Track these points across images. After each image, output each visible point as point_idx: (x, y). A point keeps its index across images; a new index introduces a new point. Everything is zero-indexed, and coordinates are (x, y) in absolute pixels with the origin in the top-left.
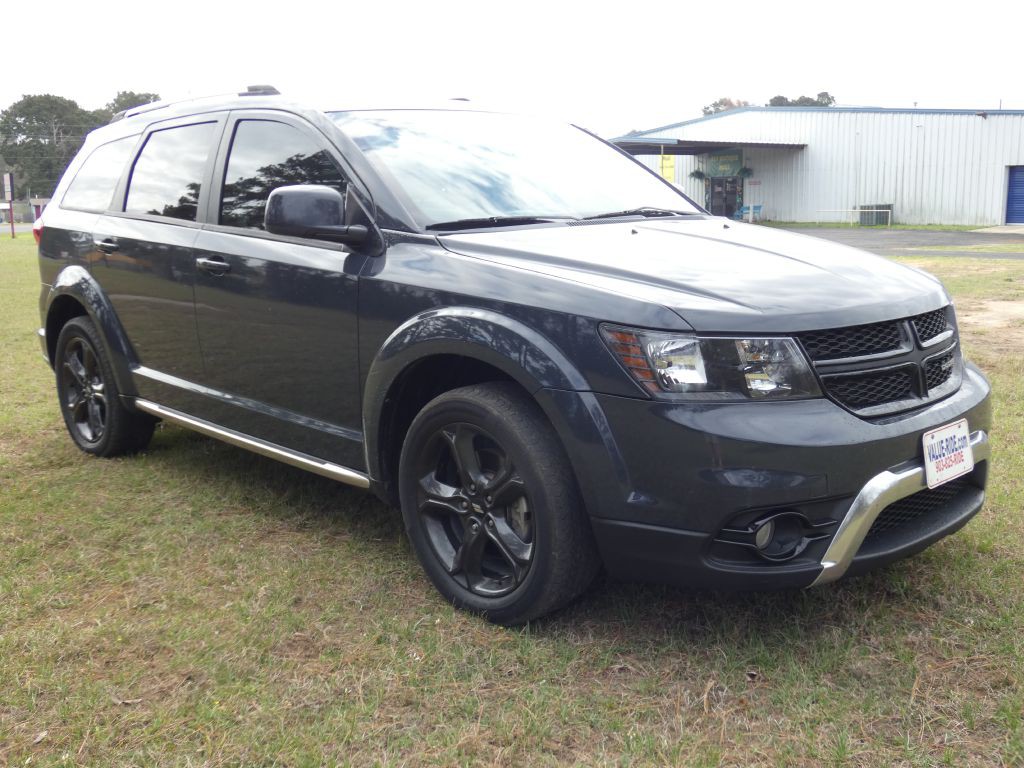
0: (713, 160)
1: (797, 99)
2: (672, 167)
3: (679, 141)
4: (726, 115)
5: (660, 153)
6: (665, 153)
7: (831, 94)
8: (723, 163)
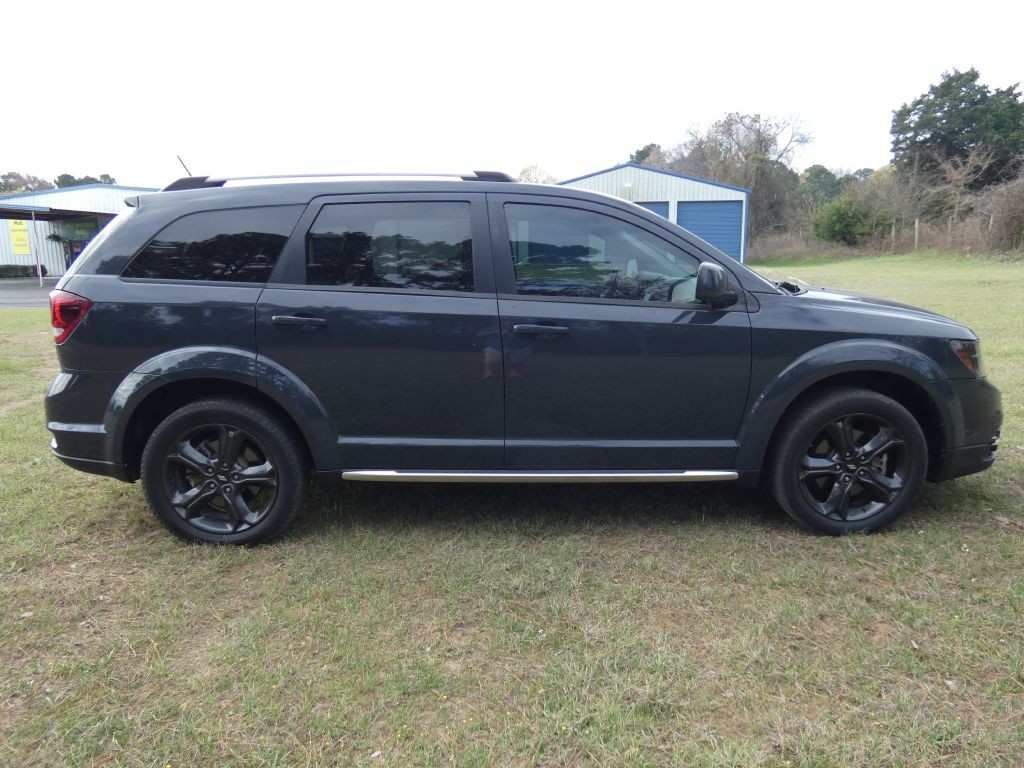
0: (68, 225)
1: (83, 177)
2: (25, 230)
3: (51, 209)
4: (104, 187)
5: (31, 219)
6: (36, 219)
7: (111, 176)
8: (79, 229)
